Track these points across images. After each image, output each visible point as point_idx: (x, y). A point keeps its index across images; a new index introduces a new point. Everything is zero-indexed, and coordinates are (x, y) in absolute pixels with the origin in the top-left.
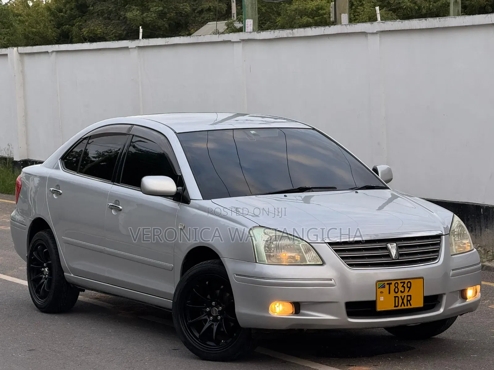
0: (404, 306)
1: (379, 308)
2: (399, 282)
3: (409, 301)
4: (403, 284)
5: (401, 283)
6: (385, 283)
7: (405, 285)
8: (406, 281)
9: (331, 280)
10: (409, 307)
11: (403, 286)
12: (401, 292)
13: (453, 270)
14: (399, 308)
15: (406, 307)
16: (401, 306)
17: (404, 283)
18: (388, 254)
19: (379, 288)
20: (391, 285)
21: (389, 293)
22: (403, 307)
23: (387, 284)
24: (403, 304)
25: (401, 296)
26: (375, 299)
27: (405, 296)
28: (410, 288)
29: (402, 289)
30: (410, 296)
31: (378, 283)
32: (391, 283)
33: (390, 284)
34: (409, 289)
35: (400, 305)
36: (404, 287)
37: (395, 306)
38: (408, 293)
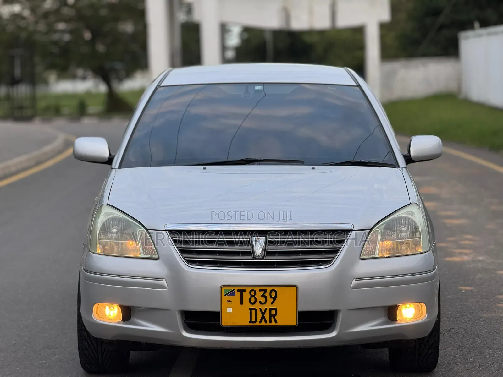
0: (266, 322)
1: (225, 322)
2: (257, 289)
3: (274, 316)
4: (263, 292)
5: (260, 290)
6: (234, 290)
7: (267, 295)
8: (269, 289)
9: (161, 279)
10: (273, 324)
11: (263, 295)
12: (260, 302)
13: (357, 279)
14: (257, 324)
15: (268, 324)
16: (260, 322)
17: (265, 291)
18: (250, 250)
19: (224, 295)
20: (244, 293)
21: (242, 303)
22: (263, 324)
23: (238, 291)
24: (263, 320)
25: (260, 309)
26: (217, 309)
27: (266, 309)
28: (275, 298)
29: (263, 300)
30: (276, 310)
31: (223, 289)
32: (244, 291)
33: (242, 292)
34: (272, 300)
35: (259, 319)
36: (266, 297)
37: (251, 322)
38: (272, 305)
